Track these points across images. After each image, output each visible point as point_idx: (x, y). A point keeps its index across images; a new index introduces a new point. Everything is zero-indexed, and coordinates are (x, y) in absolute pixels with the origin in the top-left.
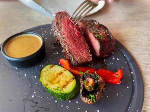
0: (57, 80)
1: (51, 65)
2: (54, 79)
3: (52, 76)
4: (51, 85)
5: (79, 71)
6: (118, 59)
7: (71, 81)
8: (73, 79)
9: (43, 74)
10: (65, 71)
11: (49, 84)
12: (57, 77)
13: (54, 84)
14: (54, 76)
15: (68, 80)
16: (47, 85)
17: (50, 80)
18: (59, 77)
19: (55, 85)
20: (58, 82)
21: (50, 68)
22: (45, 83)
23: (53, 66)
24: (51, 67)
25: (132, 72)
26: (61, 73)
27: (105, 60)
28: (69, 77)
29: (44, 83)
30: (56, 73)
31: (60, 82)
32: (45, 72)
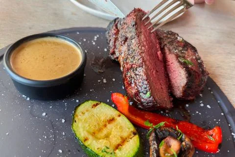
0: (105, 132)
1: (95, 103)
2: (100, 130)
3: (95, 123)
4: (94, 141)
5: (145, 120)
6: (208, 106)
7: (131, 138)
8: (135, 134)
9: (79, 117)
10: (119, 116)
11: (90, 137)
12: (105, 126)
13: (100, 139)
14: (99, 124)
15: (125, 135)
16: (86, 140)
17: (92, 131)
18: (109, 126)
19: (101, 141)
20: (107, 137)
21: (92, 107)
22: (82, 135)
23: (97, 104)
24: (94, 105)
26: (112, 120)
27: (187, 105)
28: (127, 130)
29: (80, 134)
30: (103, 118)
31: (111, 136)
32: (83, 113)
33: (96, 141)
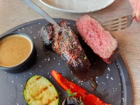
0: (40, 96)
1: (38, 77)
2: (38, 94)
3: (36, 90)
4: (33, 102)
6: (112, 78)
7: (54, 101)
8: (57, 98)
9: (28, 86)
10: (51, 86)
11: (32, 99)
12: (41, 92)
14: (38, 91)
15: (51, 98)
16: (29, 100)
17: (33, 95)
18: (43, 92)
19: (37, 101)
20: (41, 99)
21: (36, 80)
22: (28, 98)
23: (40, 78)
24: (38, 78)
25: (123, 99)
26: (46, 89)
28: (53, 95)
30: (41, 87)
31: (43, 99)
32: (31, 84)
33: (35, 102)
